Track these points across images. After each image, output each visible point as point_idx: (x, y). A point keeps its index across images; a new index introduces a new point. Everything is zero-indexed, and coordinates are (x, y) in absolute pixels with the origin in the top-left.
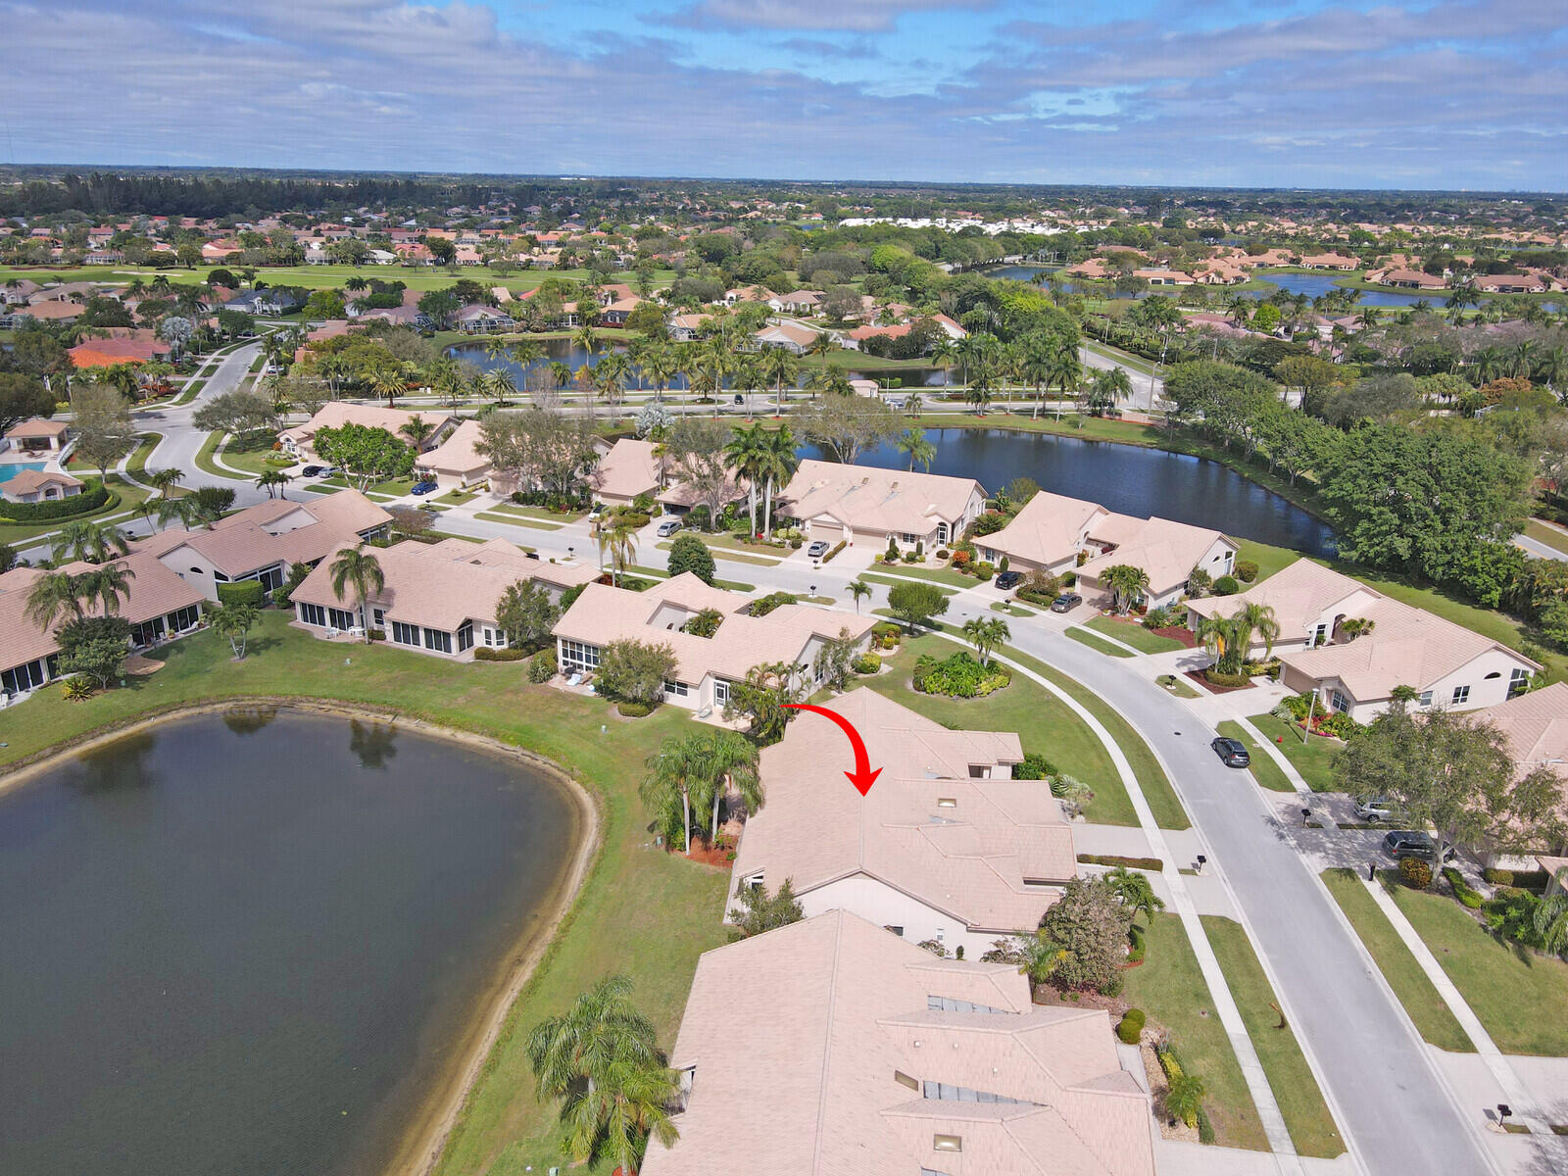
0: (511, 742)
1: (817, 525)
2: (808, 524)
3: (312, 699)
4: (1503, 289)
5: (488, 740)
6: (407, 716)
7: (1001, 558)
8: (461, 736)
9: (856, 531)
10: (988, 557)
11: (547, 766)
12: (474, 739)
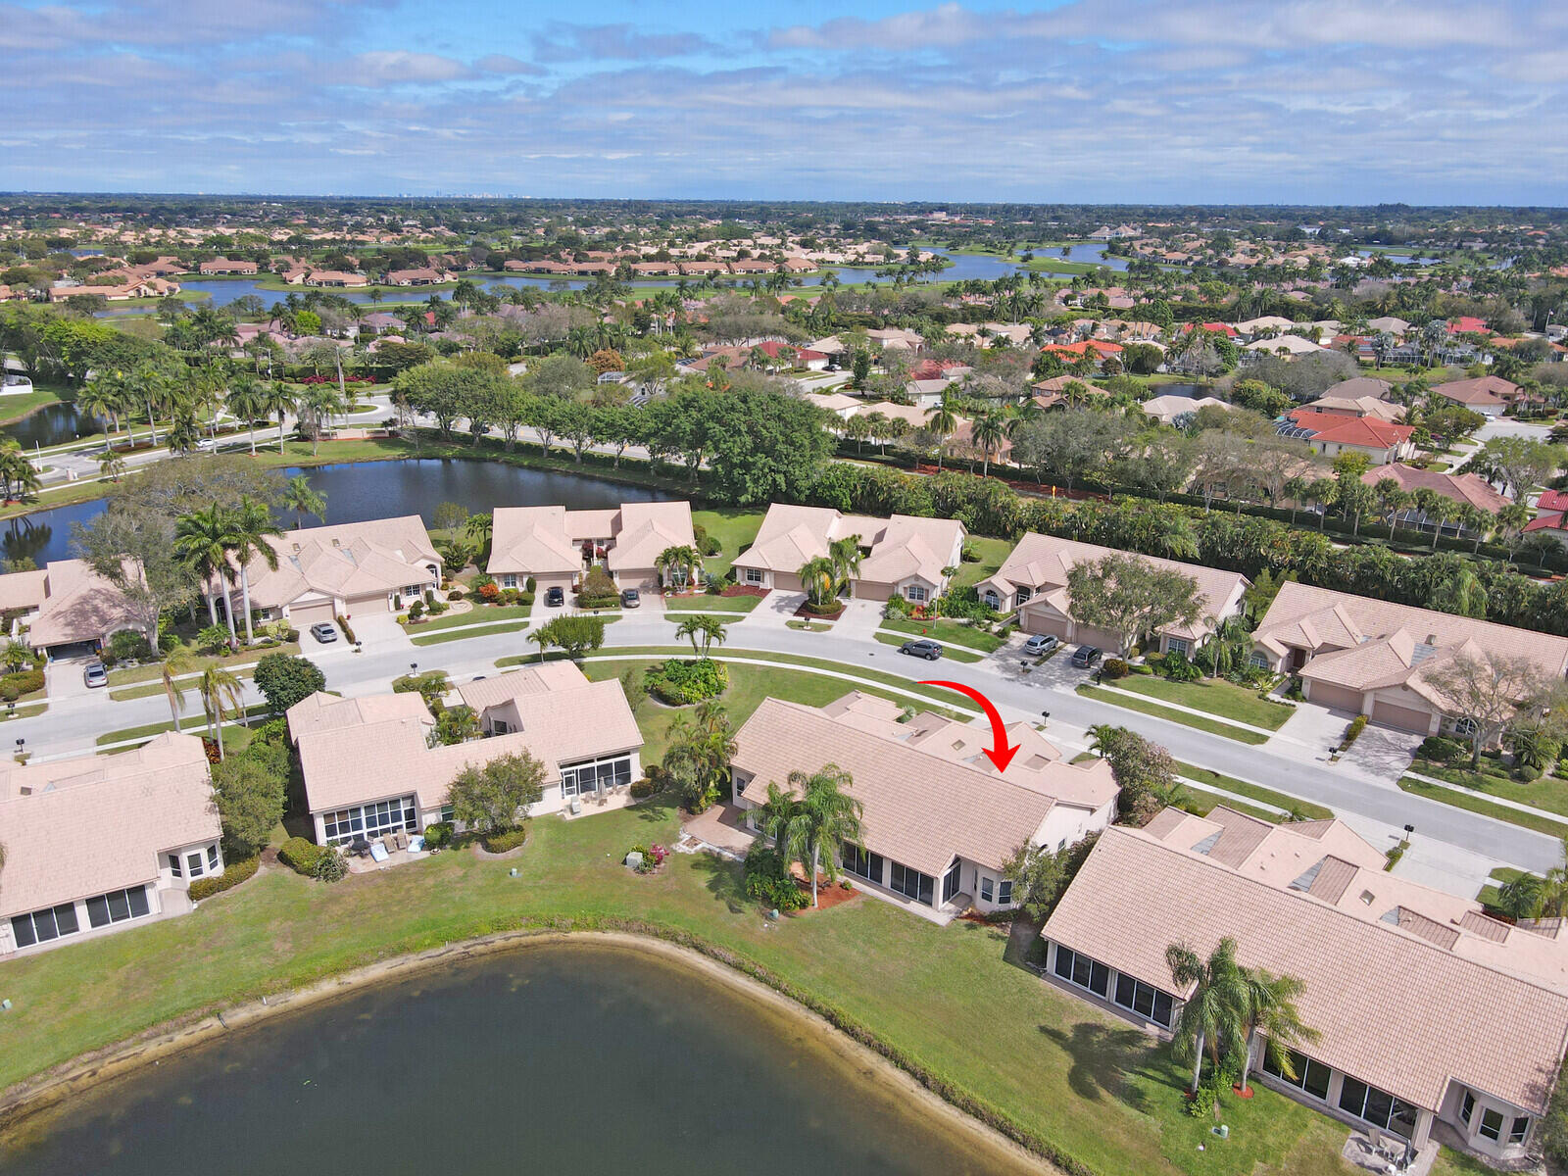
0: (430, 946)
1: (297, 608)
2: (286, 611)
3: (40, 1078)
4: (414, 283)
5: (394, 961)
6: (236, 1005)
7: (525, 580)
8: (356, 978)
9: (350, 600)
10: (507, 584)
11: (512, 940)
12: (377, 971)
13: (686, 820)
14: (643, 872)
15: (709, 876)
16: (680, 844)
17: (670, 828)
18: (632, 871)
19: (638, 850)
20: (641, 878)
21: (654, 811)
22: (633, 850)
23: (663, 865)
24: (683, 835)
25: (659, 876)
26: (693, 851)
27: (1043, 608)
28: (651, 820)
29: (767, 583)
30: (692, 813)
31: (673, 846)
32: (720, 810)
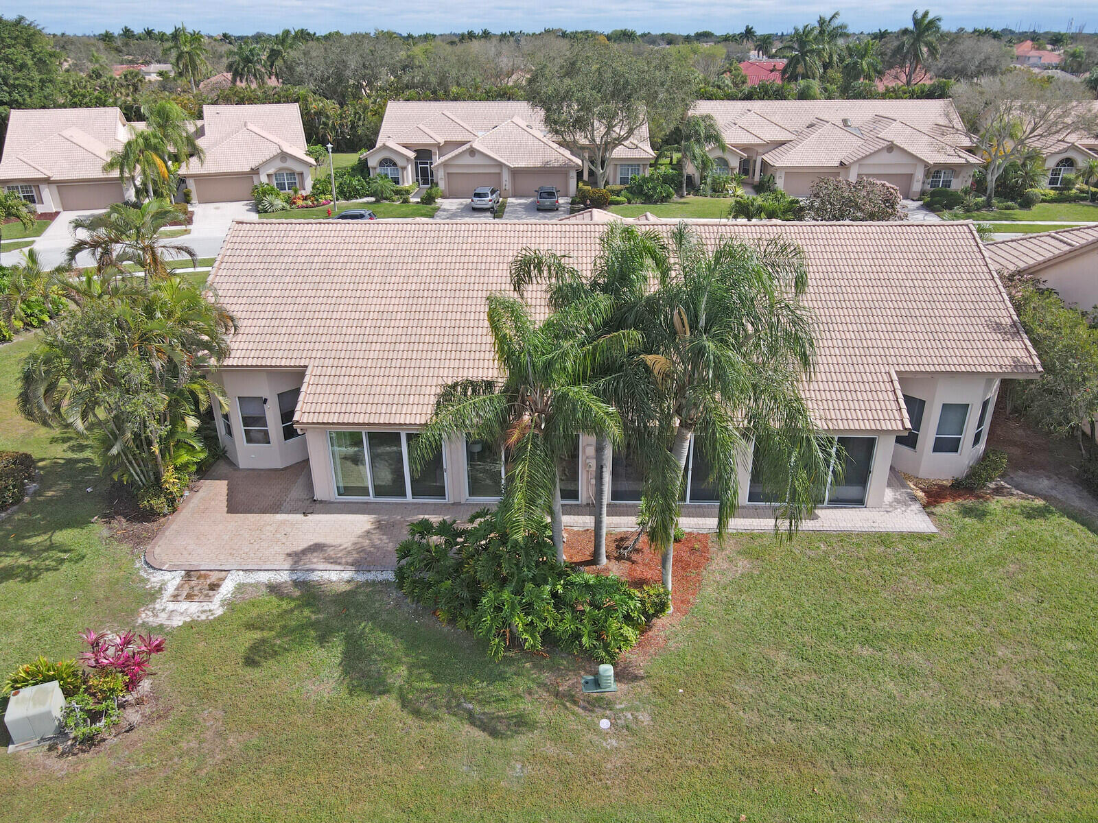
13: (139, 541)
14: (90, 741)
15: (329, 657)
16: (164, 603)
17: (102, 574)
18: (38, 754)
19: (38, 677)
20: (94, 764)
21: (26, 550)
22: (17, 685)
23: (145, 685)
24: (156, 578)
25: (157, 729)
26: (216, 606)
27: (468, 160)
28: (30, 575)
29: (49, 201)
30: (150, 515)
31: (145, 616)
32: (215, 490)
